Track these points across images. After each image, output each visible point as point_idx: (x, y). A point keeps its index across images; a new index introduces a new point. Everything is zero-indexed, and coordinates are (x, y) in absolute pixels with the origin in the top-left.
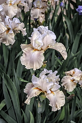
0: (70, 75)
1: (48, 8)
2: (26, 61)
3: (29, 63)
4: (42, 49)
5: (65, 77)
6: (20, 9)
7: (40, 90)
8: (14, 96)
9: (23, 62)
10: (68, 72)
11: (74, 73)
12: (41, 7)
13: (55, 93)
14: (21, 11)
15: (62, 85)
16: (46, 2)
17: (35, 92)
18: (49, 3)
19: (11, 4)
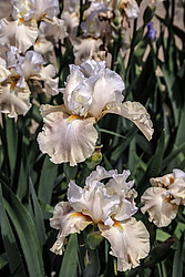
0: (164, 186)
1: (113, 34)
2: (53, 143)
3: (57, 148)
4: (89, 116)
5: (149, 191)
6: (50, 43)
7: (88, 218)
8: (29, 244)
9: (44, 145)
10: (157, 179)
11: (172, 181)
12: (98, 35)
13: (123, 225)
14: (52, 48)
15: (144, 210)
16: (109, 20)
17: (74, 224)
18: (116, 24)
19: (22, 19)
